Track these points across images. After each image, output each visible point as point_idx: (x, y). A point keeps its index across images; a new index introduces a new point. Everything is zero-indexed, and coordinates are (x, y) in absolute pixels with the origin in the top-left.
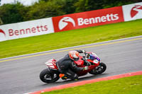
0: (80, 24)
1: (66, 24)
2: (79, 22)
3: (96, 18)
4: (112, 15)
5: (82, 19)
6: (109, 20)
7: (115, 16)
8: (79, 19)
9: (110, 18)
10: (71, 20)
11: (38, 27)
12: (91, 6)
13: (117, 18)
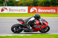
0: (39, 11)
1: (33, 10)
2: (39, 10)
3: (46, 10)
4: (53, 10)
5: (40, 9)
6: (51, 12)
7: (54, 10)
8: (39, 9)
9: (52, 11)
10: (36, 9)
11: (21, 10)
12: (45, 5)
13: (55, 11)
